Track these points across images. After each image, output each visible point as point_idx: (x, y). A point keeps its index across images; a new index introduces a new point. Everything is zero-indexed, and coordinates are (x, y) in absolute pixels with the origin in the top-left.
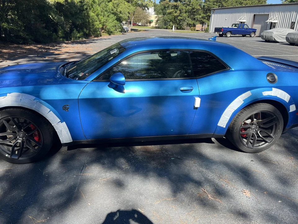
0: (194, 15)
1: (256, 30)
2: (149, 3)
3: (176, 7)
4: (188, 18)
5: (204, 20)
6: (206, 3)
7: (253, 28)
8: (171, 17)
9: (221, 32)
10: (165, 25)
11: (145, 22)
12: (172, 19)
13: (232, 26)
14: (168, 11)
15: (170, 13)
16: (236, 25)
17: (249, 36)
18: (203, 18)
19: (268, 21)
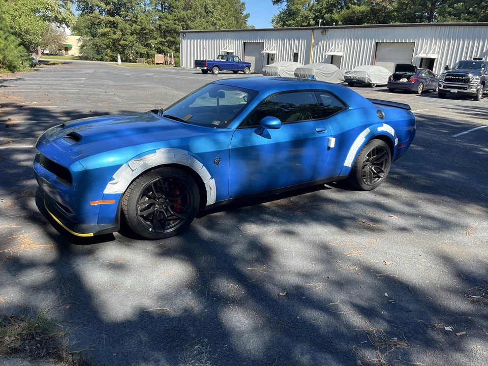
0: (146, 39)
1: (250, 64)
2: (69, 16)
3: (113, 25)
4: (137, 44)
5: (164, 48)
6: (163, 21)
7: (245, 61)
8: (107, 41)
9: (206, 66)
10: (98, 54)
11: (55, 47)
12: (109, 43)
13: (218, 59)
14: (100, 31)
15: (104, 35)
16: (223, 57)
17: (243, 72)
18: (161, 43)
19: (264, 52)
